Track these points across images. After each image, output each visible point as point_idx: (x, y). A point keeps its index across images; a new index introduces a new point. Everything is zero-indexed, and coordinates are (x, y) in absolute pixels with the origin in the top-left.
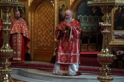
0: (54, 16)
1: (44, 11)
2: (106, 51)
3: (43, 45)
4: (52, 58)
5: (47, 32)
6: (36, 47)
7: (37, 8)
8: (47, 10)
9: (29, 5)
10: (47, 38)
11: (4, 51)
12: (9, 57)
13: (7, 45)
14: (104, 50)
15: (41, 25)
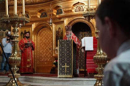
0: (52, 37)
1: (44, 34)
2: (101, 53)
3: (44, 60)
4: (52, 69)
5: (47, 50)
6: (39, 62)
7: (39, 32)
8: (47, 33)
9: (33, 30)
10: (47, 55)
11: (13, 58)
12: (17, 63)
13: (16, 53)
14: (99, 52)
15: (42, 45)
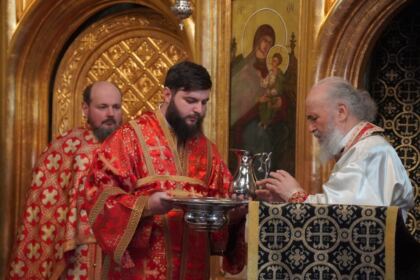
1: (124, 74)
